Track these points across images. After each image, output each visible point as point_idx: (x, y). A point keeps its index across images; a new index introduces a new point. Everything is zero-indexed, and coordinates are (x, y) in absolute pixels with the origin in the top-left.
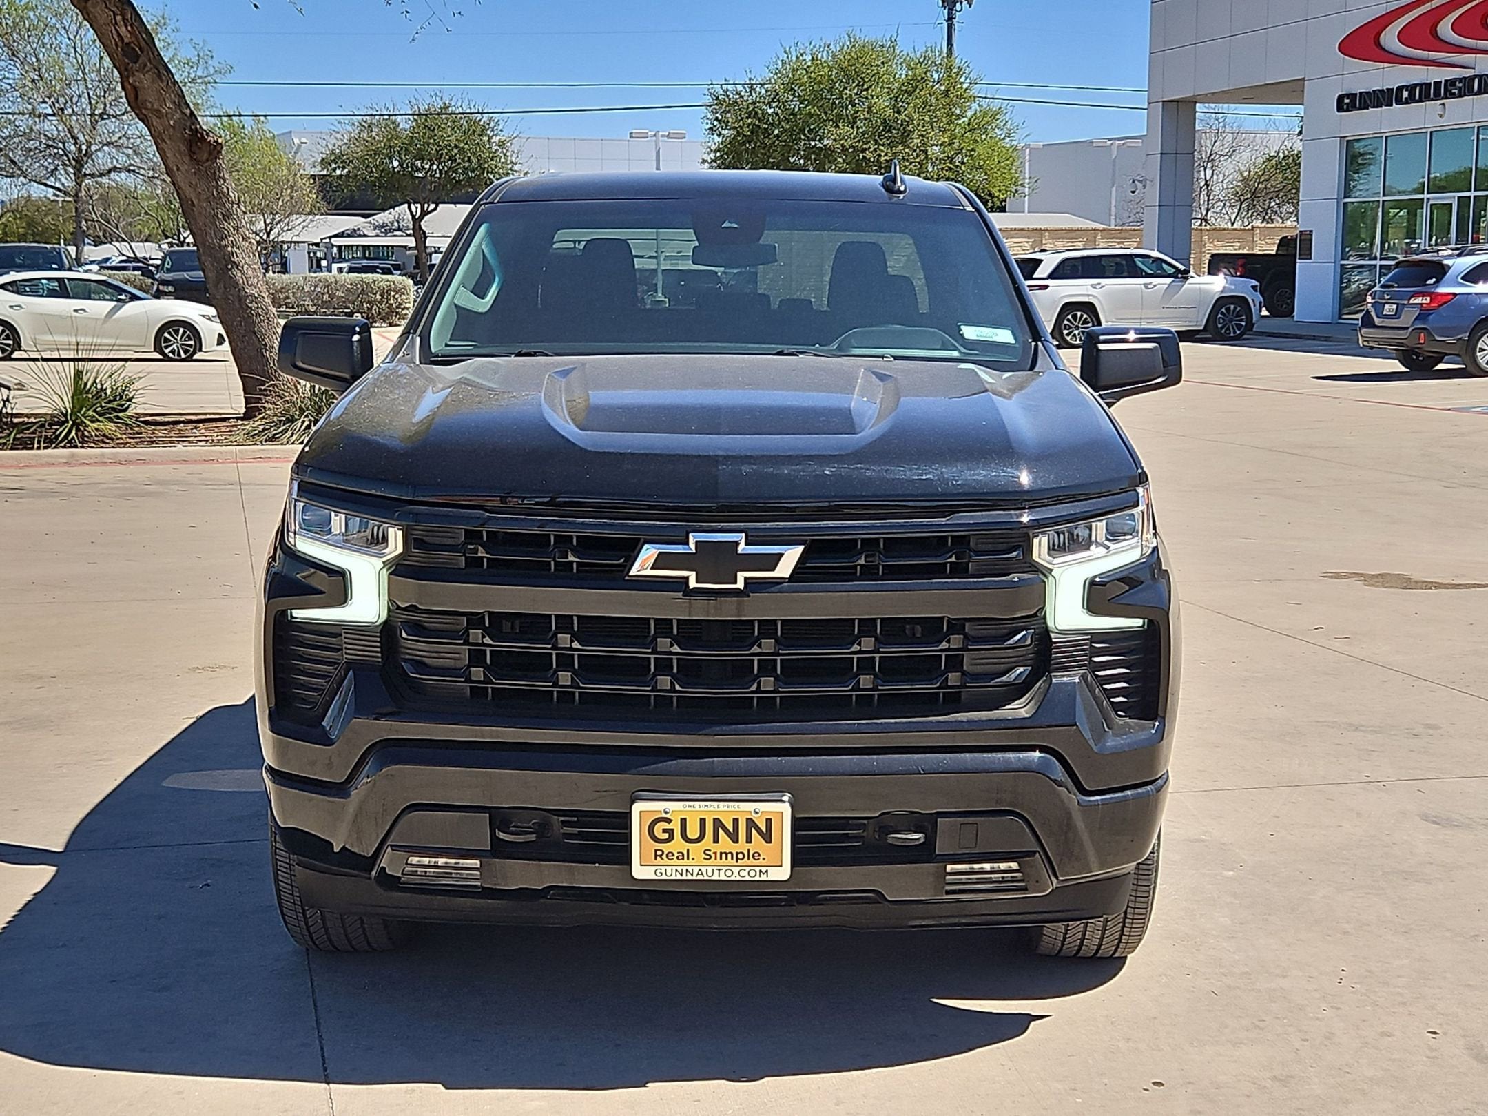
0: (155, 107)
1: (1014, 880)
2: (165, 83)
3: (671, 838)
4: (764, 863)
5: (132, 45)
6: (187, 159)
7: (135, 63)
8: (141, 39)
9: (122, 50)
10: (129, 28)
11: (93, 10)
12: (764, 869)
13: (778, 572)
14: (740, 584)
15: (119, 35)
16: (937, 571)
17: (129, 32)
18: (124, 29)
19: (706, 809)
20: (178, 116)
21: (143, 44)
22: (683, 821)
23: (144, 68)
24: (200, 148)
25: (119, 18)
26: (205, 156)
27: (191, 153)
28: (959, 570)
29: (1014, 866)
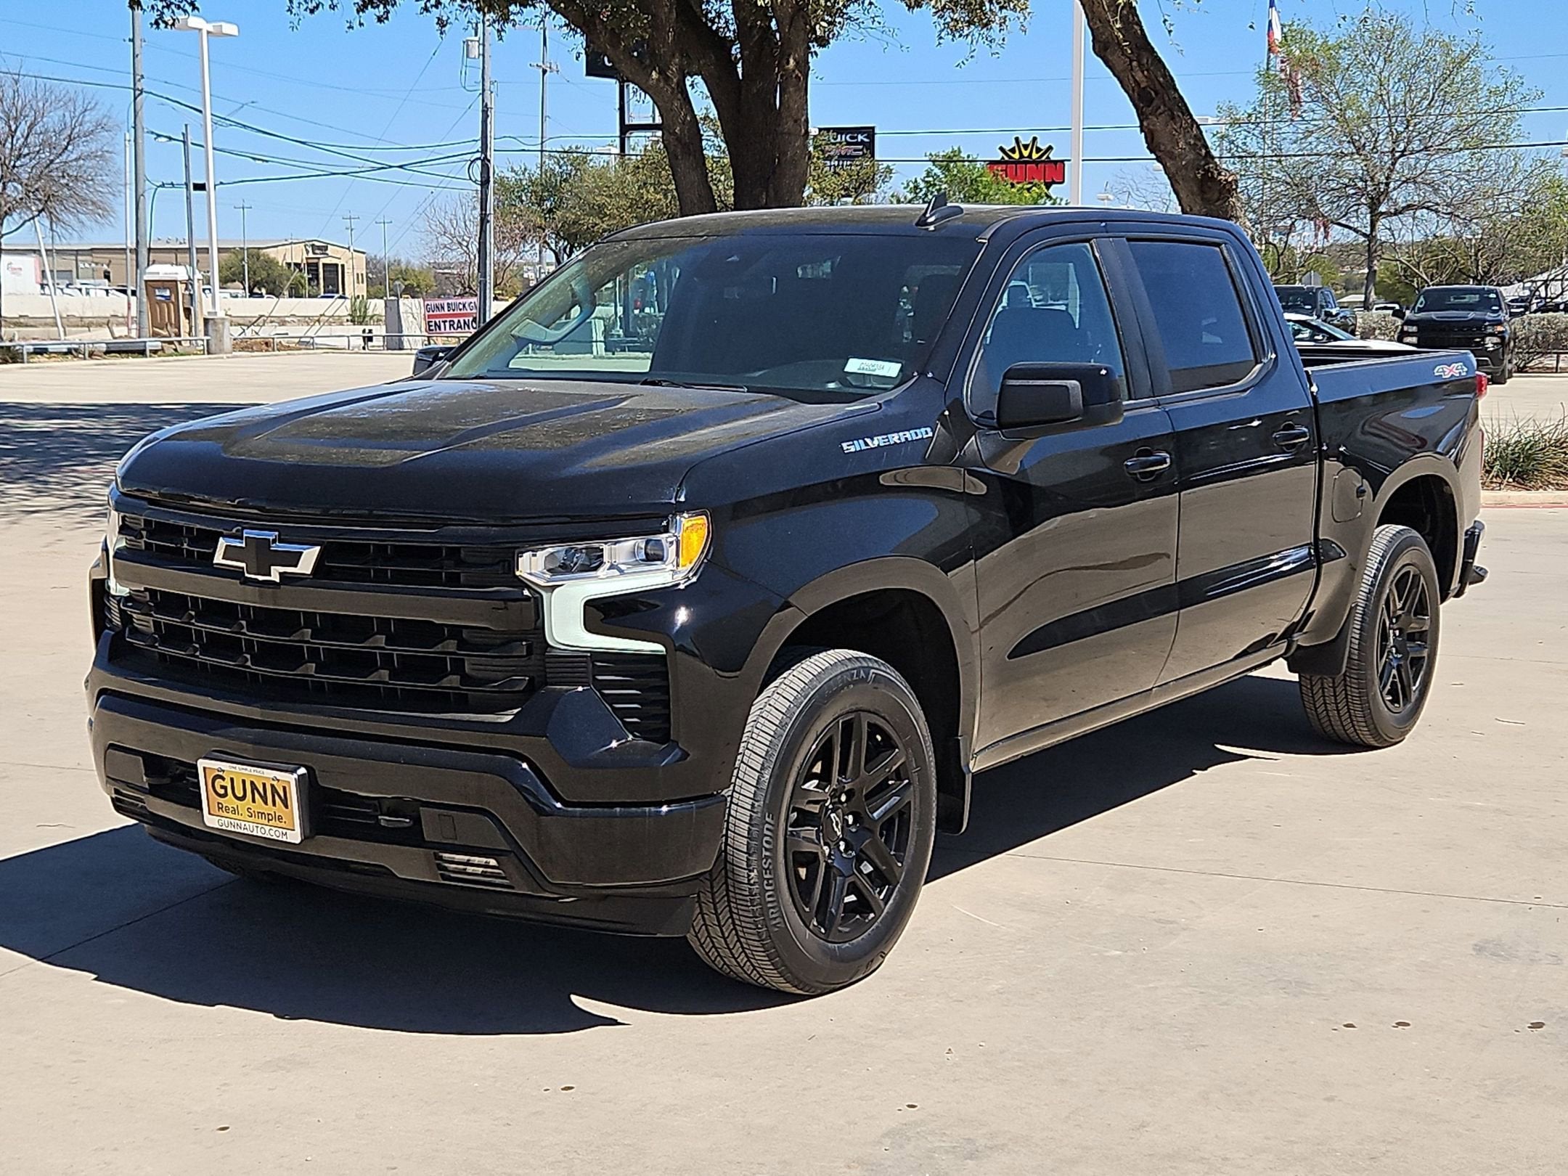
0: (1169, 148)
1: (492, 875)
2: (1179, 124)
3: (225, 795)
4: (284, 826)
5: (1149, 89)
6: (1198, 200)
7: (1149, 106)
8: (1156, 82)
9: (1138, 95)
10: (1146, 73)
11: (1111, 58)
12: (284, 831)
13: (301, 569)
14: (275, 577)
15: (1135, 81)
16: (433, 579)
17: (1146, 77)
18: (1140, 74)
19: (243, 771)
20: (1191, 156)
21: (1158, 87)
22: (232, 780)
23: (1157, 110)
24: (1210, 188)
25: (1135, 64)
26: (1216, 197)
27: (1202, 192)
28: (454, 580)
29: (493, 862)
